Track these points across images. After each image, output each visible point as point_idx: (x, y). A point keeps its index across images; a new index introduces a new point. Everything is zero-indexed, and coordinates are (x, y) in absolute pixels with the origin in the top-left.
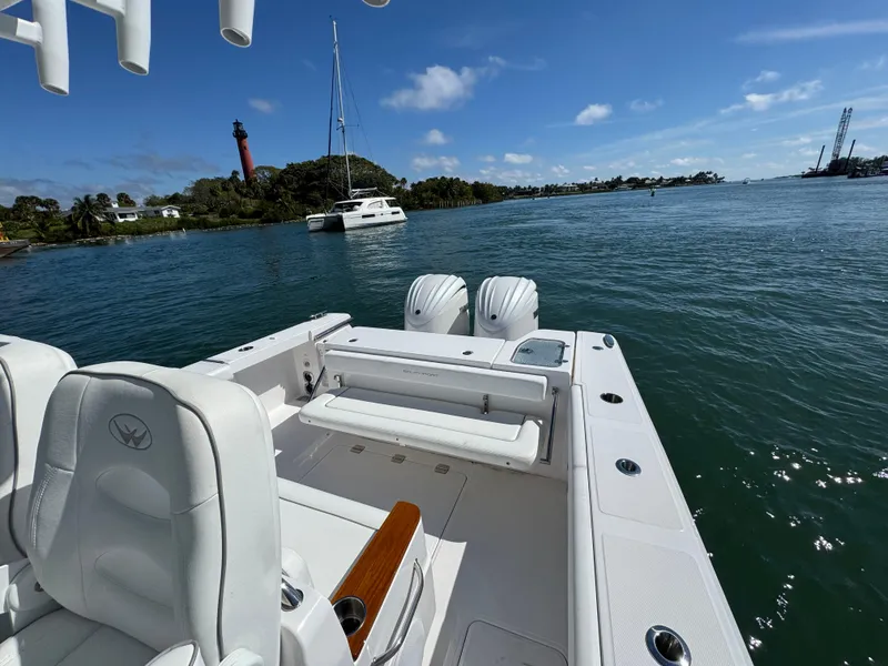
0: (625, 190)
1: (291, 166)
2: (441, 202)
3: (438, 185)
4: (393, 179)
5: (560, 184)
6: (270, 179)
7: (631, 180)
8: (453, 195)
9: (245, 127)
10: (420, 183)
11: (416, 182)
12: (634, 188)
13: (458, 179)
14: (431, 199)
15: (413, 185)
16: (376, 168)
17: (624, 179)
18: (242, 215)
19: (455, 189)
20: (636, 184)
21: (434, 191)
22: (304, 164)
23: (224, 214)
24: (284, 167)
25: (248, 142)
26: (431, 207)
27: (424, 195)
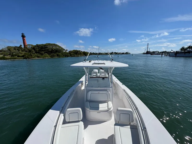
0: (114, 54)
1: (37, 45)
2: (75, 55)
3: (75, 51)
4: (64, 50)
5: (102, 53)
6: (31, 47)
7: (115, 53)
8: (78, 54)
9: (25, 35)
10: (71, 51)
11: (70, 51)
12: (115, 54)
13: (80, 50)
14: (73, 54)
15: (69, 51)
16: (60, 47)
17: (114, 52)
18: (18, 56)
19: (79, 52)
20: (116, 53)
21: (74, 53)
22: (41, 45)
23: (12, 56)
24: (35, 45)
25: (25, 38)
26: (73, 56)
27: (71, 54)
